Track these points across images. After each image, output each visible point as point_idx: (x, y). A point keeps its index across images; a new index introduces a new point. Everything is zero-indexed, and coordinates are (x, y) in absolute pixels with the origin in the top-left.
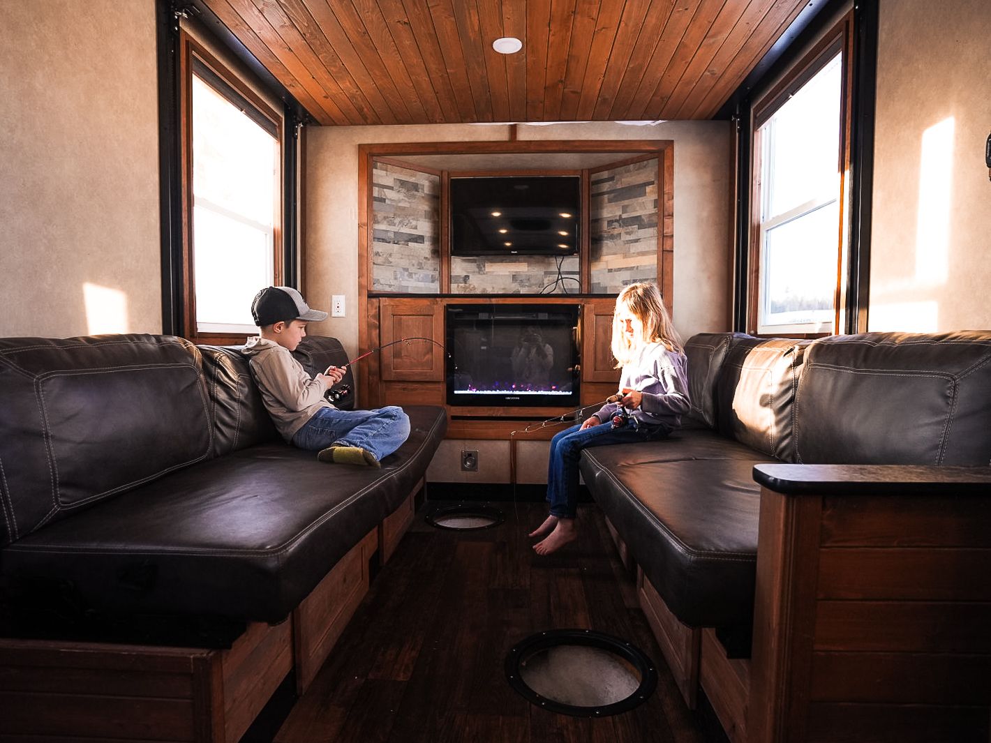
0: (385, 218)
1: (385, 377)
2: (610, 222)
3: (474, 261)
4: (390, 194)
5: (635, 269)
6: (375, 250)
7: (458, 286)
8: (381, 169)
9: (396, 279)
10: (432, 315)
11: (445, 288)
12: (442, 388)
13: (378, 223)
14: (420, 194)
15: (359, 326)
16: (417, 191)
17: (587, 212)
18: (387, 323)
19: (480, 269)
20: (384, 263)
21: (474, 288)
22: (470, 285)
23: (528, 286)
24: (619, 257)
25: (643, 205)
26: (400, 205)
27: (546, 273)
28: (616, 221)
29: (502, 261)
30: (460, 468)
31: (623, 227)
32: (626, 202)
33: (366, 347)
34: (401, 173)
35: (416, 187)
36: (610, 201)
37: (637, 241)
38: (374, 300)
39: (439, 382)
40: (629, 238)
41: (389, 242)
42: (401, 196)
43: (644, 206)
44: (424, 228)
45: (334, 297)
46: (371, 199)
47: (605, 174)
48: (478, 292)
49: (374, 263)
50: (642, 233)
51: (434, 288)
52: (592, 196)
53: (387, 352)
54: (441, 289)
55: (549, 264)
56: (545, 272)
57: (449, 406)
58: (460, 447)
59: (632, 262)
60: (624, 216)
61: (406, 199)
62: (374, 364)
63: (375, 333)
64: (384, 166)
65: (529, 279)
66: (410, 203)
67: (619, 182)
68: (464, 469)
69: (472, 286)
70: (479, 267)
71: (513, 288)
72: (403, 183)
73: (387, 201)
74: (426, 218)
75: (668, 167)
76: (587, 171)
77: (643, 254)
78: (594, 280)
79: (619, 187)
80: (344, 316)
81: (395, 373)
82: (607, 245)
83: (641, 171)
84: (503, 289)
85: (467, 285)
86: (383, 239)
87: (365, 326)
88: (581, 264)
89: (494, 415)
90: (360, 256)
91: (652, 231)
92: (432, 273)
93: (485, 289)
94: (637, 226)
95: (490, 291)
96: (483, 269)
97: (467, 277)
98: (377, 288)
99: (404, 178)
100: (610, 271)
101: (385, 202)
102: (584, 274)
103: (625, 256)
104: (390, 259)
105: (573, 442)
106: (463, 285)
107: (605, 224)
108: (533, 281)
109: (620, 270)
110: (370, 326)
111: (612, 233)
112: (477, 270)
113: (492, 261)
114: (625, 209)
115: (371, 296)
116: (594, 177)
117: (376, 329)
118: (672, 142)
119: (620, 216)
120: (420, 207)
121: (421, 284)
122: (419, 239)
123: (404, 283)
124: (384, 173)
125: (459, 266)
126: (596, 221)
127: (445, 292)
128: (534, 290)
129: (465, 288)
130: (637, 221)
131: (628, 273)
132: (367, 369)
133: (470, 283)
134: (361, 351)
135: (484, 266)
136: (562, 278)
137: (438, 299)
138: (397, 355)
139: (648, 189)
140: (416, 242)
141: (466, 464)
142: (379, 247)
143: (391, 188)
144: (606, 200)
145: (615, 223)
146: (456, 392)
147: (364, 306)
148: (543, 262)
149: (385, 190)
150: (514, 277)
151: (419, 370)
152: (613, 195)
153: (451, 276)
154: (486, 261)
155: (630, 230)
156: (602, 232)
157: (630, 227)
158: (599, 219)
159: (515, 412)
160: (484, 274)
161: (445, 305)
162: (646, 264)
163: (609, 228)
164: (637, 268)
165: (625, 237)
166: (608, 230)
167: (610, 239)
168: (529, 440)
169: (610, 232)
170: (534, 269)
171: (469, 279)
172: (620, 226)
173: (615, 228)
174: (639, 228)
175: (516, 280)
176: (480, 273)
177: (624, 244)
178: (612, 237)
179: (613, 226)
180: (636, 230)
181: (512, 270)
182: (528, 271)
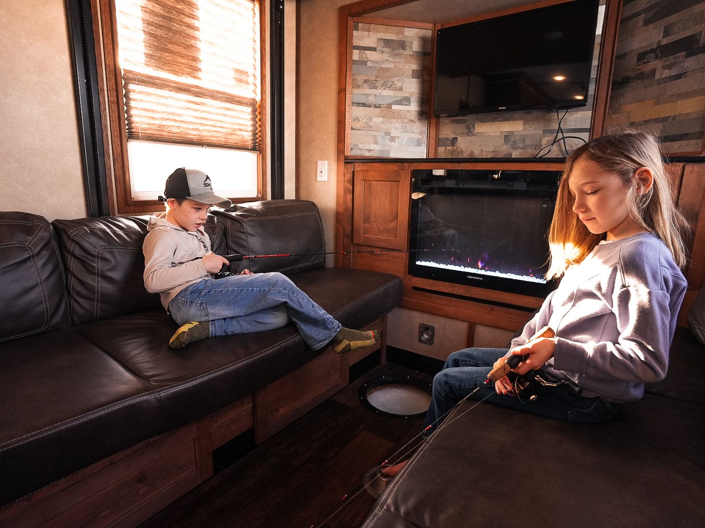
0: (366, 81)
1: (356, 241)
2: (642, 57)
3: (463, 121)
4: (372, 56)
5: (670, 119)
6: (354, 115)
7: (445, 149)
8: (364, 30)
9: (376, 143)
10: (399, 181)
11: (432, 151)
12: (404, 256)
13: (358, 87)
14: (408, 52)
15: (337, 190)
16: (404, 48)
17: (611, 47)
18: (359, 189)
19: (469, 132)
20: (364, 127)
21: (462, 152)
22: (458, 147)
23: (522, 148)
24: (648, 103)
26: (383, 66)
27: (545, 132)
28: (653, 51)
29: (494, 121)
30: (417, 339)
31: (661, 58)
32: (673, 18)
33: (342, 211)
34: (385, 32)
35: (402, 45)
36: (646, 23)
37: (679, 77)
38: (349, 165)
39: (402, 251)
40: (667, 73)
41: (370, 106)
42: (385, 56)
44: (411, 89)
45: (319, 163)
46: (351, 61)
48: (465, 155)
49: (352, 129)
50: (690, 63)
51: (420, 152)
52: (622, 22)
54: (428, 153)
55: (549, 121)
56: (543, 130)
57: (411, 276)
58: (419, 318)
59: (666, 110)
60: (665, 41)
61: (391, 59)
62: (348, 228)
63: (349, 197)
64: (367, 26)
65: (523, 141)
66: (394, 63)
68: (420, 341)
69: (459, 149)
70: (468, 128)
71: (504, 150)
72: (388, 43)
73: (368, 63)
74: (413, 78)
77: (686, 95)
80: (326, 180)
81: (364, 237)
84: (493, 152)
85: (455, 148)
86: (362, 103)
87: (342, 190)
88: (593, 118)
89: (454, 293)
90: (339, 122)
92: (418, 136)
93: (472, 152)
94: (684, 53)
95: (477, 154)
96: (472, 130)
97: (455, 139)
98: (355, 153)
99: (388, 36)
101: (366, 65)
102: (596, 131)
103: (658, 101)
104: (370, 123)
106: (450, 148)
107: (633, 59)
108: (527, 142)
110: (345, 190)
111: (642, 70)
112: (466, 131)
113: (483, 121)
114: (668, 30)
115: (348, 160)
117: (350, 194)
119: (660, 41)
120: (407, 67)
121: (404, 149)
122: (404, 101)
123: (385, 147)
124: (365, 34)
125: (447, 131)
127: (432, 156)
128: (529, 153)
129: (452, 152)
132: (342, 230)
133: (458, 146)
134: (338, 212)
135: (474, 127)
136: (564, 138)
137: (405, 164)
138: (367, 220)
140: (402, 105)
141: (423, 336)
142: (358, 112)
143: (373, 49)
144: (641, 23)
145: (648, 56)
146: (418, 263)
147: (342, 171)
148: (542, 118)
149: (366, 52)
150: (507, 137)
151: (384, 237)
152: (651, 13)
153: (439, 138)
154: (476, 121)
155: (673, 60)
156: (628, 71)
157: (671, 57)
158: (626, 54)
159: (476, 292)
160: (473, 135)
161: (412, 170)
162: (690, 110)
163: (639, 63)
164: (674, 118)
165: (662, 74)
166: (637, 67)
167: (638, 79)
168: (490, 326)
169: (639, 69)
170: (531, 128)
171: (457, 141)
172: (656, 58)
173: (648, 62)
174: (688, 56)
175: (508, 141)
176: (468, 134)
177: (659, 84)
178: (641, 76)
179: (646, 60)
180: (681, 59)
181: (505, 130)
182: (524, 129)
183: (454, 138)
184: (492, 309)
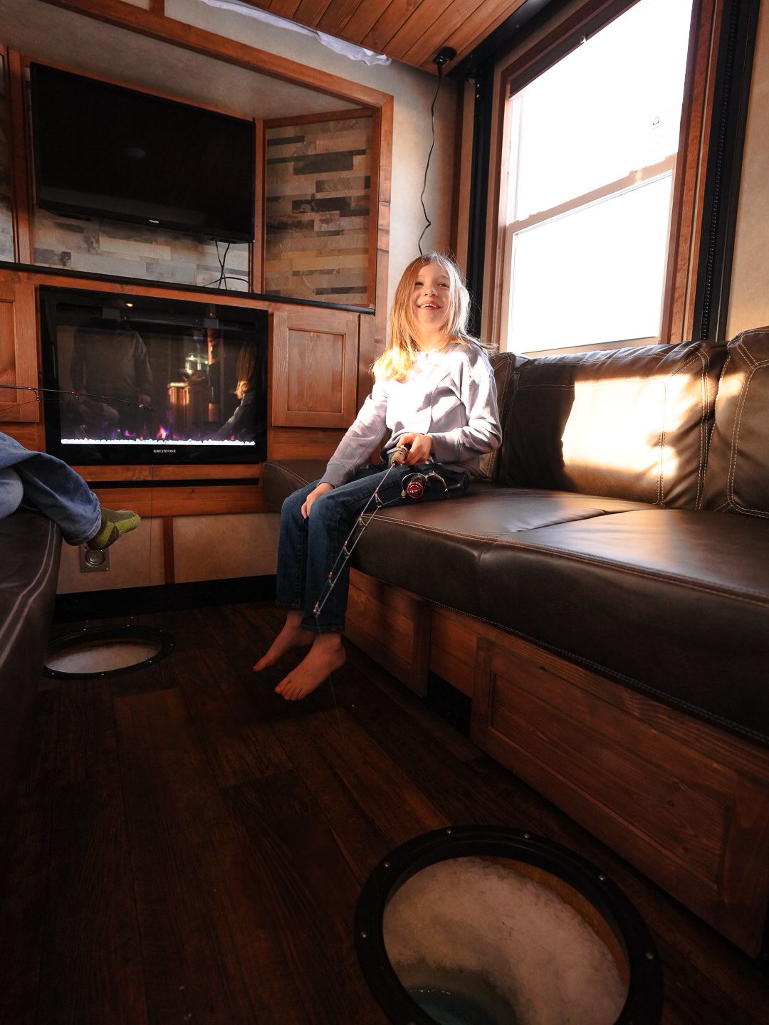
2: (297, 204)
3: (79, 230)
5: (334, 272)
10: (11, 303)
12: (38, 433)
17: (261, 185)
19: (90, 246)
24: (311, 254)
25: (346, 184)
27: (200, 267)
28: (307, 202)
29: (128, 238)
30: (77, 568)
31: (317, 211)
32: (323, 176)
36: (297, 172)
37: (337, 233)
39: (30, 424)
40: (325, 227)
43: (350, 184)
47: (290, 132)
50: (345, 223)
52: (268, 164)
55: (204, 253)
56: (198, 265)
59: (330, 263)
60: (319, 196)
65: (172, 274)
67: (312, 146)
68: (84, 569)
70: (87, 240)
75: (386, 132)
76: (262, 122)
77: (348, 251)
78: (272, 287)
79: (311, 152)
83: (345, 133)
88: (251, 260)
89: (134, 479)
91: (357, 221)
94: (338, 212)
96: (95, 245)
97: (67, 254)
100: (296, 274)
102: (256, 276)
103: (320, 253)
105: (343, 502)
107: (288, 205)
108: (179, 277)
109: (311, 272)
111: (299, 219)
112: (85, 246)
113: (111, 235)
114: (320, 186)
116: (274, 133)
118: (391, 99)
119: (313, 195)
125: (51, 238)
126: (274, 200)
130: (340, 205)
131: (324, 277)
133: (73, 266)
135: (98, 242)
136: (225, 277)
139: (355, 161)
141: (88, 560)
144: (291, 170)
145: (304, 206)
146: (64, 442)
148: (196, 249)
150: (149, 268)
152: (301, 164)
153: (35, 249)
154: (100, 233)
155: (329, 216)
156: (283, 216)
157: (327, 212)
158: (279, 198)
159: (168, 472)
160: (97, 254)
161: (38, 286)
162: (351, 266)
163: (295, 211)
164: (338, 272)
165: (320, 227)
166: (293, 215)
167: (296, 228)
168: (192, 515)
169: (296, 217)
170: (180, 258)
171: (70, 258)
172: (312, 210)
173: (304, 212)
174: (342, 215)
175: (152, 272)
176: (89, 251)
177: (319, 236)
178: (299, 225)
179: (302, 210)
180: (337, 217)
181: (146, 255)
182: (172, 259)
183: (63, 252)
184: (193, 491)
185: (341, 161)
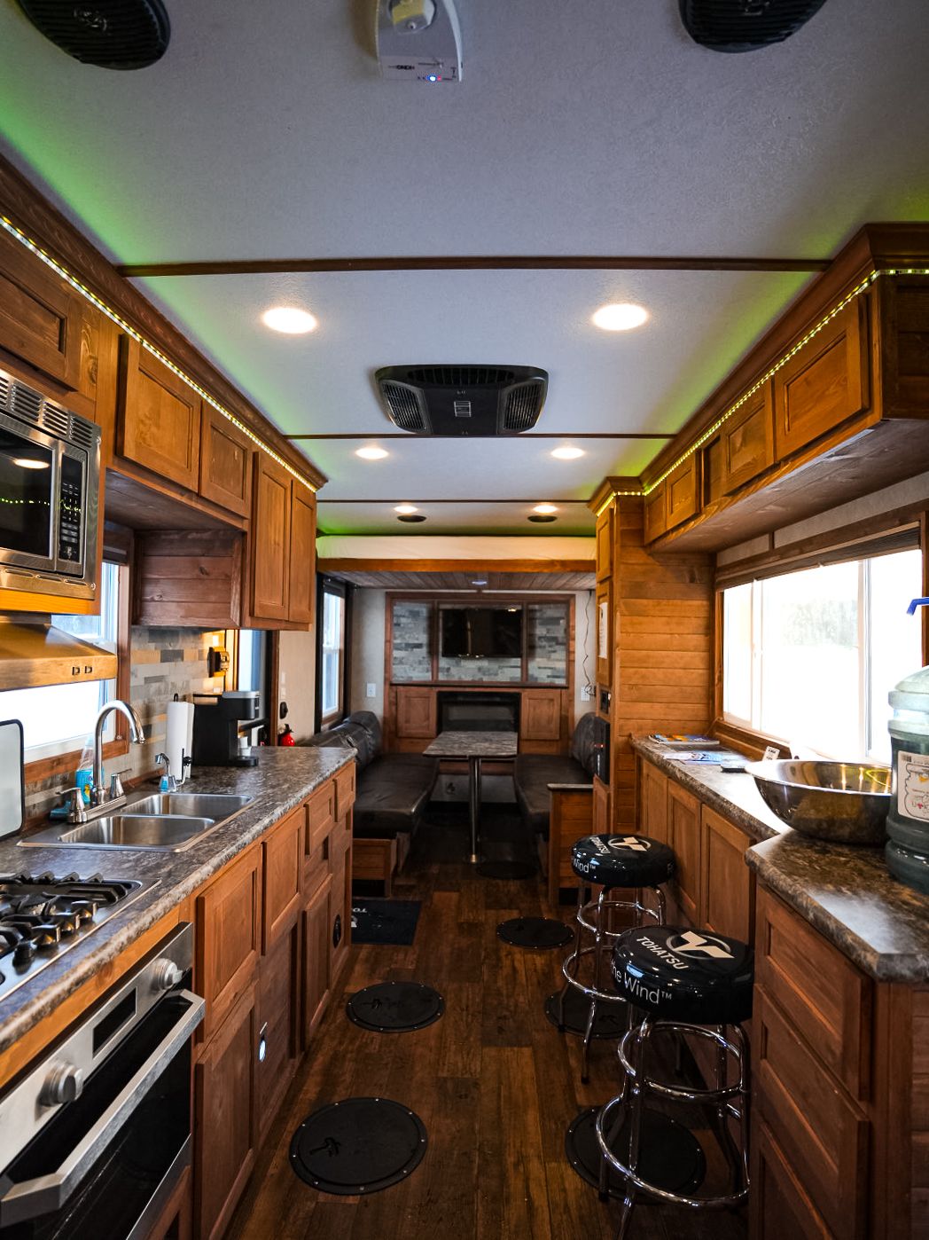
0: (400, 635)
1: (400, 734)
2: (540, 638)
4: (403, 620)
5: (554, 669)
6: (395, 656)
7: (444, 677)
8: (398, 605)
9: (406, 673)
10: (429, 697)
11: (435, 676)
13: (396, 638)
14: (421, 617)
15: (384, 703)
16: (419, 615)
17: (526, 629)
18: (402, 702)
19: (458, 664)
20: (400, 663)
21: (454, 676)
22: (451, 677)
23: (488, 676)
24: (545, 659)
26: (409, 626)
28: (544, 637)
31: (547, 642)
32: (549, 627)
33: (388, 716)
34: (410, 607)
35: (418, 613)
36: (540, 624)
37: (554, 652)
38: (394, 688)
41: (403, 650)
42: (410, 621)
43: (559, 632)
44: (423, 638)
45: (369, 685)
46: (392, 624)
47: (537, 607)
49: (394, 664)
50: (557, 647)
51: (427, 677)
52: (529, 619)
53: (401, 719)
54: (432, 676)
56: (499, 667)
58: (445, 779)
59: (551, 664)
60: (548, 635)
61: (413, 622)
62: (393, 727)
63: (394, 708)
64: (400, 604)
65: (488, 671)
66: (415, 624)
67: (545, 614)
70: (456, 662)
71: (478, 677)
72: (411, 612)
73: (402, 624)
74: (424, 632)
75: (573, 610)
76: (526, 603)
77: (558, 660)
78: (530, 672)
79: (545, 616)
80: (376, 697)
81: (406, 732)
82: (538, 651)
83: (557, 610)
84: (472, 677)
85: (449, 674)
86: (398, 649)
87: (387, 703)
88: (522, 662)
90: (386, 660)
91: (562, 647)
92: (427, 668)
93: (460, 677)
94: (555, 643)
95: (463, 678)
97: (449, 670)
98: (395, 680)
99: (411, 609)
100: (539, 668)
101: (400, 625)
102: (524, 668)
103: (548, 660)
104: (403, 660)
106: (447, 677)
107: (537, 639)
108: (491, 672)
109: (545, 668)
110: (390, 703)
111: (541, 644)
112: (456, 665)
113: (465, 660)
114: (548, 631)
115: (392, 685)
116: (531, 607)
117: (394, 705)
118: (575, 596)
119: (546, 635)
120: (421, 626)
121: (420, 675)
122: (419, 646)
123: (410, 675)
124: (399, 608)
125: (444, 662)
126: (531, 636)
127: (435, 682)
130: (555, 640)
131: (549, 671)
132: (388, 729)
133: (451, 674)
134: (384, 718)
135: (460, 662)
137: (433, 688)
138: (407, 721)
139: (561, 621)
140: (417, 648)
141: (449, 790)
142: (396, 654)
143: (404, 616)
144: (538, 624)
145: (543, 639)
147: (387, 691)
149: (401, 618)
150: (480, 669)
151: (421, 731)
152: (542, 621)
153: (439, 667)
156: (534, 644)
157: (551, 643)
158: (533, 635)
160: (460, 667)
161: (437, 691)
162: (560, 667)
163: (539, 641)
165: (549, 649)
166: (539, 643)
167: (540, 648)
172: (545, 641)
173: (543, 642)
174: (557, 644)
177: (548, 653)
179: (541, 641)
180: (554, 645)
181: (478, 665)
183: (448, 668)
185: (555, 621)
